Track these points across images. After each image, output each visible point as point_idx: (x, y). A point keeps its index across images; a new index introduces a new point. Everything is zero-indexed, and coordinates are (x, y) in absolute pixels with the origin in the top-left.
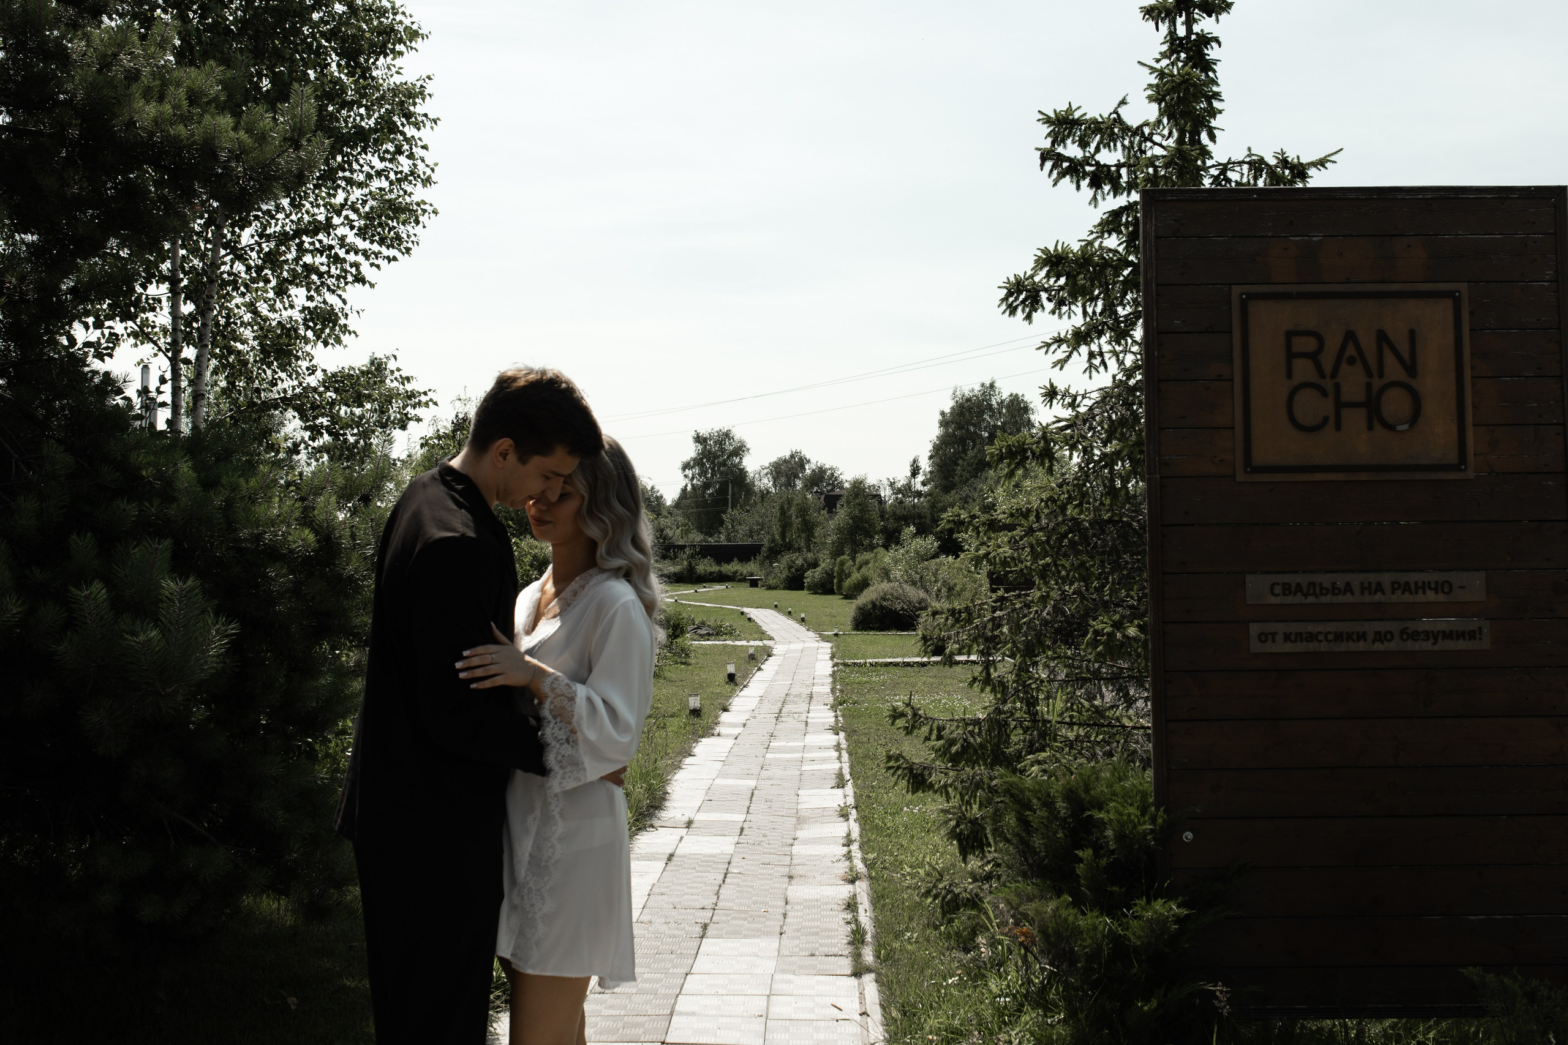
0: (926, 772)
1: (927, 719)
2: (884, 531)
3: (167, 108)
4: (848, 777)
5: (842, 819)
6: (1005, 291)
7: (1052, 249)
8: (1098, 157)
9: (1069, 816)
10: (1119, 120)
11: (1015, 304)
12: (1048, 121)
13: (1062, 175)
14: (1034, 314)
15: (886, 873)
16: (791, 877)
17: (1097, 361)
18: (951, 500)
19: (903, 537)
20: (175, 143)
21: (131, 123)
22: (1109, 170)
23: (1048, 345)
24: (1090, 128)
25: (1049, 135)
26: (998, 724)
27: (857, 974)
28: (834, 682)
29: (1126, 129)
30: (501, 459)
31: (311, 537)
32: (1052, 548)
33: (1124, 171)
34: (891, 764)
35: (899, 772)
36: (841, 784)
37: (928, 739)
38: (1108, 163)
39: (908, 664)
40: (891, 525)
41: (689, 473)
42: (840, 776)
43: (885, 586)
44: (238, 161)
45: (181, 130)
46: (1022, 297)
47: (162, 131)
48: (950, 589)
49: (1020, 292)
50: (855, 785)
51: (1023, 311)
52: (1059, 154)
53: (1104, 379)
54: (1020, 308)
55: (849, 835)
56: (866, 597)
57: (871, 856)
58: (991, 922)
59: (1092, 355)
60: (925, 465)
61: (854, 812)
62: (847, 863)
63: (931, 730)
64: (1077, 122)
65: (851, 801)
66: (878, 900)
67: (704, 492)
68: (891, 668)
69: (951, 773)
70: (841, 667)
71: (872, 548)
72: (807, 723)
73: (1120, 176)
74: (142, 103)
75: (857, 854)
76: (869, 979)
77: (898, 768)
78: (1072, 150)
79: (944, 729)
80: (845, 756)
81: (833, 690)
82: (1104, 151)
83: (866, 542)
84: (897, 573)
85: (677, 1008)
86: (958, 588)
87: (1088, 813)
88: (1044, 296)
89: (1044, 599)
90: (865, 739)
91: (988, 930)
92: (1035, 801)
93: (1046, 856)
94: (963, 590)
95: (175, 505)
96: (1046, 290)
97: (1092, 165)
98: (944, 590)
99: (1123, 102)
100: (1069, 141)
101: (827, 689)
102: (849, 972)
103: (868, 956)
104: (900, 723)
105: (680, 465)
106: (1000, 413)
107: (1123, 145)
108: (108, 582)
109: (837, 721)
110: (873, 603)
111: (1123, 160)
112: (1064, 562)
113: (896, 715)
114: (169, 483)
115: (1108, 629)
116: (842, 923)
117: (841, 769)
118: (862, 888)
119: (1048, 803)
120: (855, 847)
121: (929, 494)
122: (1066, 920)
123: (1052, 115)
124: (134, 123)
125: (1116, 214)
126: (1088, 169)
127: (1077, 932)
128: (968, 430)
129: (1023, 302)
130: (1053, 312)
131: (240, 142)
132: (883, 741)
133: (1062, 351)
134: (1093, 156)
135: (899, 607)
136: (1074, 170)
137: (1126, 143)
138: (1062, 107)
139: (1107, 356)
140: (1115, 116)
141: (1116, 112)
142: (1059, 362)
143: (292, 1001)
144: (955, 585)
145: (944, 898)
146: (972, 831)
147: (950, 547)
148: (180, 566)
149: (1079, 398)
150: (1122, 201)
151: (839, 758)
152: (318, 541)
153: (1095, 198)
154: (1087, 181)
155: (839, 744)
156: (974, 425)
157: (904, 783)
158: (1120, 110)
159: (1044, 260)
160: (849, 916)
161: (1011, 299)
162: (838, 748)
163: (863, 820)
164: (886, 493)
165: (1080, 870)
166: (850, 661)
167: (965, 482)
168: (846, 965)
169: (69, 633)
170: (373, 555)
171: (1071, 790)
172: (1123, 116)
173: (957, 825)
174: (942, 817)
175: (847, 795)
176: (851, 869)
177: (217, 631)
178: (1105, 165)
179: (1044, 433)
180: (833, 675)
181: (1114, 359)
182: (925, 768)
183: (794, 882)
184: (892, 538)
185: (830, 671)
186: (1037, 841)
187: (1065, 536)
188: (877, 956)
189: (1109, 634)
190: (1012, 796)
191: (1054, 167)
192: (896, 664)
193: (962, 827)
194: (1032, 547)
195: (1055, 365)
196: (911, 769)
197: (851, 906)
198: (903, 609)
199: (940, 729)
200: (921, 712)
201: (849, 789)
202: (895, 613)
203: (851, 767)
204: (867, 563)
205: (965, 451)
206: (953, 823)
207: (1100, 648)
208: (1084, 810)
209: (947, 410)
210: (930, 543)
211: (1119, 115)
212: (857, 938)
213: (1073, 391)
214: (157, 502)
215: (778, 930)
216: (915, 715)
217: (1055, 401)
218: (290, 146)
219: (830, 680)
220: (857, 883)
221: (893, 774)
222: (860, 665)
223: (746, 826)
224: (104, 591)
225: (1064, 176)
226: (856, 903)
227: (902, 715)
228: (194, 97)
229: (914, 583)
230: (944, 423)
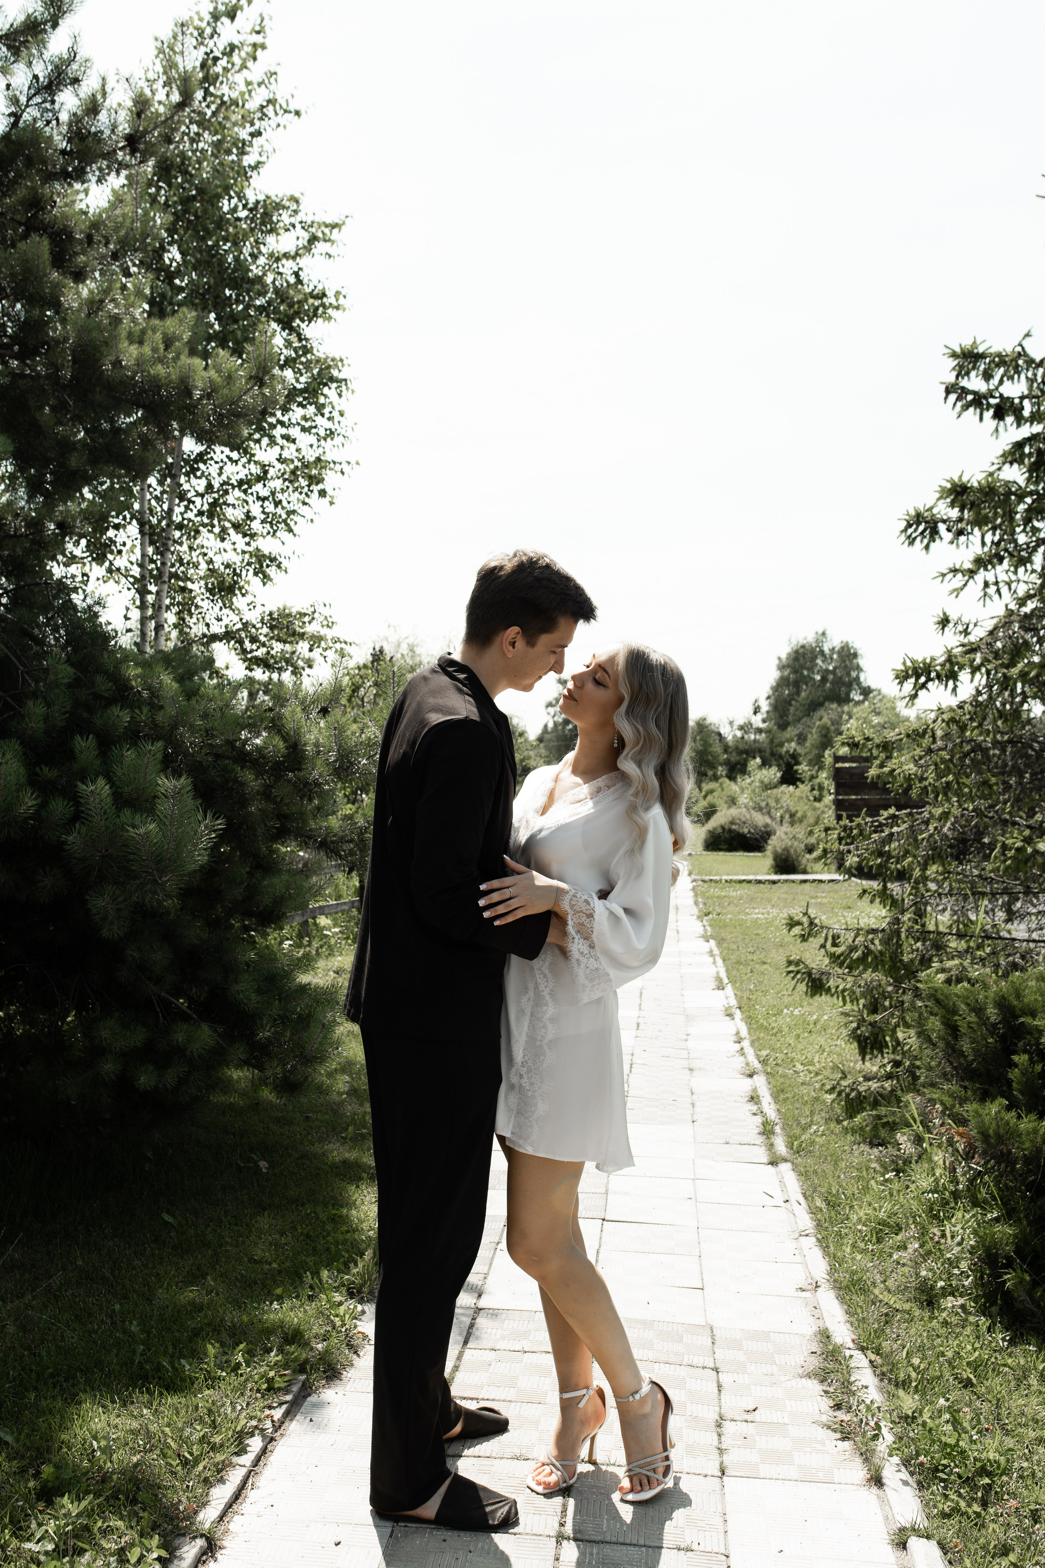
0: (824, 977)
1: (822, 927)
2: (727, 763)
3: (147, 350)
4: (726, 981)
5: (728, 1018)
6: (905, 523)
7: (956, 480)
8: (1002, 389)
9: (1000, 1022)
10: (1023, 354)
11: (914, 535)
12: (954, 355)
13: (966, 407)
14: (932, 545)
15: (781, 1070)
16: (691, 1070)
17: (992, 590)
18: (788, 736)
19: (749, 769)
20: (155, 384)
21: (117, 363)
22: (1013, 403)
23: (944, 575)
24: (994, 361)
25: (954, 369)
26: (892, 935)
27: (773, 1163)
28: (696, 895)
29: (1030, 362)
30: (511, 648)
31: (281, 745)
32: (955, 766)
33: (1026, 403)
34: (791, 968)
35: (799, 976)
36: (721, 987)
37: (823, 946)
38: (1011, 396)
39: (759, 882)
40: (734, 758)
41: (551, 710)
42: (719, 979)
43: (733, 812)
44: (209, 399)
45: (160, 370)
46: (921, 528)
47: (142, 372)
48: (792, 816)
49: (918, 524)
50: (735, 988)
51: (922, 541)
52: (963, 388)
53: (997, 608)
54: (919, 539)
55: (738, 1033)
56: (714, 823)
57: (764, 1053)
58: (915, 1122)
59: (986, 585)
60: (765, 707)
61: (738, 1011)
62: (742, 1058)
63: (826, 939)
64: (982, 356)
65: (733, 1002)
66: (778, 1094)
67: (564, 728)
68: (744, 884)
69: (849, 979)
70: (700, 883)
71: (716, 778)
72: (678, 932)
73: (1023, 408)
74: (126, 344)
75: (750, 1051)
76: (786, 1167)
77: (798, 972)
78: (975, 383)
79: (839, 937)
80: (719, 961)
81: (696, 903)
82: (1007, 383)
83: (710, 773)
84: (743, 799)
85: (610, 1187)
86: (799, 815)
87: (1022, 1020)
88: (942, 527)
89: (945, 816)
90: (735, 947)
91: (910, 1126)
92: (963, 1006)
93: (973, 1060)
94: (804, 816)
95: (162, 712)
96: (944, 521)
97: (995, 397)
98: (787, 816)
99: (1028, 335)
100: (973, 374)
101: (691, 901)
102: (765, 1160)
103: (781, 1146)
104: (797, 930)
105: (544, 704)
106: (832, 659)
107: (1027, 378)
108: (110, 780)
109: (705, 930)
110: (723, 828)
111: (1026, 392)
112: (964, 780)
113: (792, 923)
114: (154, 693)
115: (1019, 844)
116: (749, 1114)
117: (718, 973)
118: (760, 1082)
119: (978, 1010)
120: (746, 1044)
121: (768, 731)
122: (1008, 1123)
123: (958, 350)
124: (120, 362)
125: (1019, 445)
126: (992, 401)
127: (1015, 1134)
128: (802, 673)
129: (922, 533)
130: (952, 542)
131: (211, 381)
132: (751, 949)
133: (959, 579)
134: (997, 389)
135: (746, 831)
136: (978, 401)
137: (1030, 374)
138: (967, 343)
139: (1001, 585)
140: (1019, 349)
141: (1020, 345)
142: (955, 590)
143: (263, 1164)
144: (797, 812)
145: (848, 1095)
146: (872, 1033)
147: (790, 778)
148: (169, 765)
149: (971, 627)
150: (1026, 431)
151: (714, 962)
152: (287, 748)
153: (997, 430)
154: (991, 411)
155: (711, 951)
156: (808, 669)
157: (802, 987)
158: (1024, 343)
159: (949, 490)
160: (754, 1108)
161: (910, 531)
162: (711, 954)
163: (749, 1020)
164: (725, 731)
165: (1014, 1074)
166: (707, 878)
167: (799, 721)
168: (762, 1155)
169: (77, 826)
170: (335, 761)
171: (1003, 997)
172: (1027, 349)
173: (858, 1028)
174: (844, 1020)
175: (729, 997)
176: (747, 1064)
177: (206, 827)
178: (1008, 398)
179: (950, 656)
180: (694, 889)
181: (1007, 587)
182: (823, 973)
183: (695, 1073)
184: (736, 769)
185: (691, 886)
186: (966, 1046)
187: (966, 755)
188: (790, 1146)
189: (1018, 850)
190: (938, 1002)
191: (958, 399)
192: (749, 882)
193: (863, 1029)
194: (936, 765)
195: (951, 593)
196: (809, 974)
197: (754, 1099)
198: (749, 832)
199: (835, 937)
200: (817, 921)
201: (729, 990)
202: (742, 836)
203: (727, 971)
204: (712, 791)
205: (798, 693)
206: (854, 1025)
207: (1009, 862)
208: (1016, 1017)
209: (784, 656)
210: (773, 773)
211: (1023, 349)
212: (767, 1131)
213: (965, 620)
214: (145, 710)
215: (690, 1118)
216: (811, 923)
217: (946, 629)
218: (255, 384)
219: (692, 894)
220: (755, 1077)
221: (793, 978)
222: (716, 882)
223: (641, 1021)
224: (107, 787)
225: (967, 408)
226: (758, 1096)
227: (799, 923)
228: (168, 342)
229: (760, 809)
230: (781, 667)
